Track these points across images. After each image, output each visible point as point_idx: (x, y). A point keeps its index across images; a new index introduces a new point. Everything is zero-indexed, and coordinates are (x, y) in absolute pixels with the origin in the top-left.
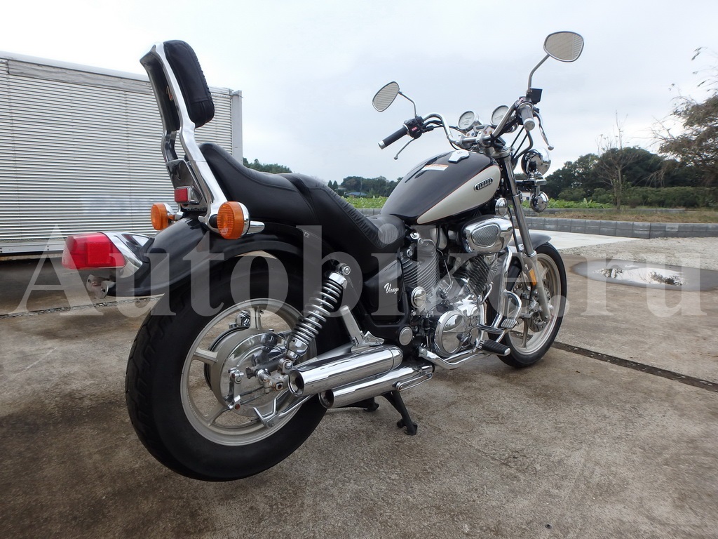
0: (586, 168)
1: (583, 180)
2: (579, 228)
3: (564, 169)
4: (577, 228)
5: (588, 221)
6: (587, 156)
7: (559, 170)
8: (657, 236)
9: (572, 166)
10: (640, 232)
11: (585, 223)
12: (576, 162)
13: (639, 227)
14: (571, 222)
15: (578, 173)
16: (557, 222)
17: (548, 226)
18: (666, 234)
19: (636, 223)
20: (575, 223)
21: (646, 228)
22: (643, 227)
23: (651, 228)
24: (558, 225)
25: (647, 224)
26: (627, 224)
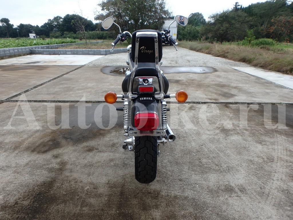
0: (58, 22)
1: (58, 28)
2: (81, 53)
3: (48, 22)
6: (57, 17)
7: (46, 23)
8: (108, 54)
9: (52, 21)
10: (103, 53)
11: (83, 51)
12: (53, 20)
13: (102, 51)
14: (77, 51)
15: (55, 24)
16: (71, 51)
17: (68, 53)
18: (111, 53)
19: (101, 50)
20: (79, 51)
21: (105, 51)
22: (103, 51)
23: (106, 51)
24: (72, 52)
25: (105, 50)
26: (98, 50)
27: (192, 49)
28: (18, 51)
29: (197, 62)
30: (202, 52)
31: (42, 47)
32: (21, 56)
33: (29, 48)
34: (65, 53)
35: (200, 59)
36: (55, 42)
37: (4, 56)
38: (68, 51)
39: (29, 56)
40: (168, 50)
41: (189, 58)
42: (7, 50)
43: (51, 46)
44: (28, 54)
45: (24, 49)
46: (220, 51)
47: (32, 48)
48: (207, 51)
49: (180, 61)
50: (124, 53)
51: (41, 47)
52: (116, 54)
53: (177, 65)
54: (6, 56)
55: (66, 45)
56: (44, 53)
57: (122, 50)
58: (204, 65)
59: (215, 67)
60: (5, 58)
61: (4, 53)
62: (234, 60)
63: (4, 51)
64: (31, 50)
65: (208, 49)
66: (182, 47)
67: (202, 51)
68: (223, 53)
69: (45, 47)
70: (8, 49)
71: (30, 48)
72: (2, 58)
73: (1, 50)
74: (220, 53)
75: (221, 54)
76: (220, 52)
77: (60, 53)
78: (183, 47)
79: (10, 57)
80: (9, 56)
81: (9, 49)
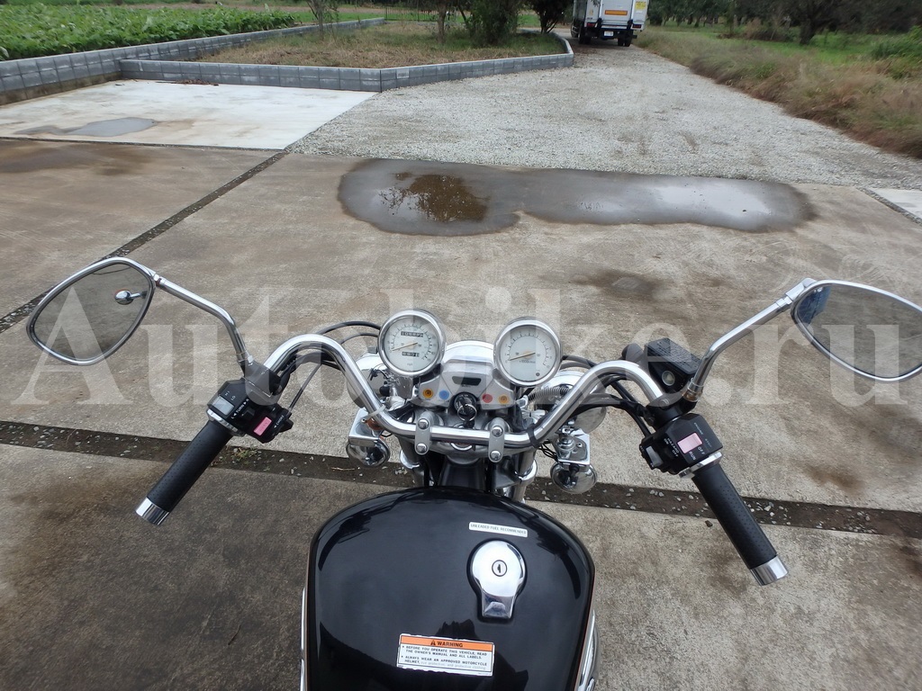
2: (292, 80)
4: (288, 80)
5: (301, 67)
8: (389, 88)
10: (370, 83)
11: (299, 72)
13: (367, 75)
14: (279, 71)
16: (258, 71)
17: (246, 78)
18: (398, 84)
19: (363, 71)
20: (285, 72)
21: (376, 76)
22: (372, 75)
23: (381, 76)
24: (260, 76)
25: (376, 70)
26: (352, 71)
27: (700, 69)
28: (72, 67)
29: (724, 147)
30: (743, 89)
31: (163, 50)
32: (82, 85)
33: (113, 56)
34: (236, 79)
35: (735, 128)
36: (221, 22)
37: (18, 90)
38: (249, 72)
39: (110, 88)
40: (612, 70)
41: (690, 121)
42: (31, 68)
43: (194, 44)
44: (109, 79)
45: (94, 59)
46: (817, 93)
47: (125, 56)
48: (762, 85)
49: (657, 142)
50: (448, 84)
51: (159, 50)
52: (420, 88)
53: (644, 165)
54: (27, 89)
55: (251, 37)
56: (166, 75)
57: (443, 71)
58: (756, 170)
59: (802, 188)
60: (23, 96)
61: (18, 77)
62: (876, 144)
63: (20, 71)
64: (120, 63)
65: (766, 77)
66: (664, 56)
67: (740, 84)
68: (830, 105)
69: (173, 48)
70: (34, 64)
71: (118, 56)
72: (13, 97)
73: (8, 67)
74: (815, 104)
75: (823, 107)
76: (818, 98)
77: (218, 77)
78: (666, 56)
79: (43, 91)
80: (37, 89)
81: (37, 64)
